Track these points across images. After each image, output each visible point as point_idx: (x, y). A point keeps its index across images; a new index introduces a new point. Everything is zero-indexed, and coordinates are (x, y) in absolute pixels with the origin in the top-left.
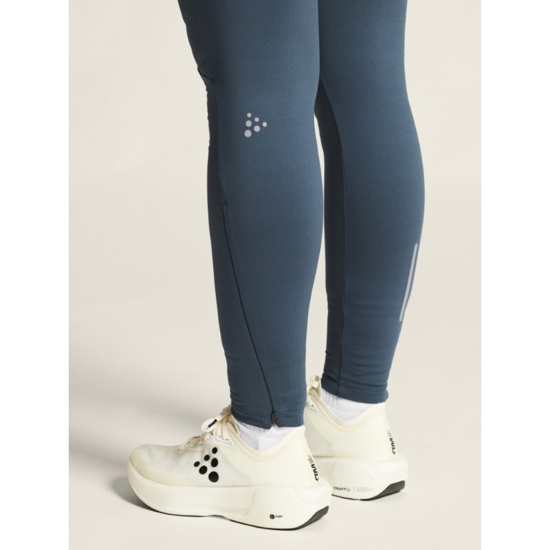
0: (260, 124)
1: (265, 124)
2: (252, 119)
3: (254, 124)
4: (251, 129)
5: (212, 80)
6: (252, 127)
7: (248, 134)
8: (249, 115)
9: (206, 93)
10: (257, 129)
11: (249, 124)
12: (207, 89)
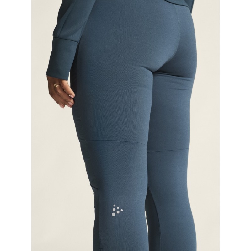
0: (119, 210)
1: (122, 210)
2: (116, 208)
3: (117, 210)
4: (115, 212)
5: (97, 189)
6: (116, 211)
7: (114, 214)
8: (114, 206)
9: (94, 195)
10: (118, 212)
11: (114, 210)
12: (94, 194)
